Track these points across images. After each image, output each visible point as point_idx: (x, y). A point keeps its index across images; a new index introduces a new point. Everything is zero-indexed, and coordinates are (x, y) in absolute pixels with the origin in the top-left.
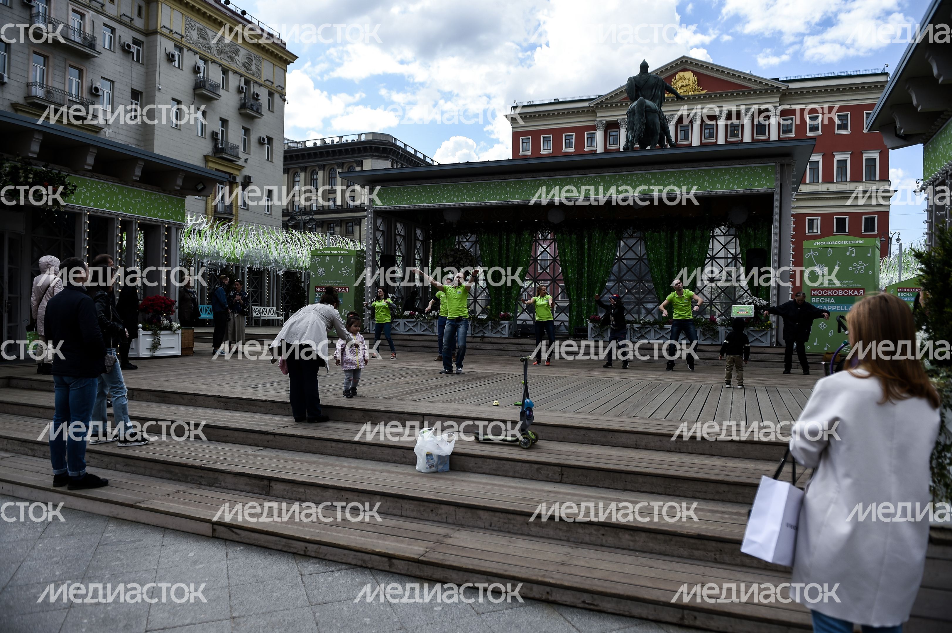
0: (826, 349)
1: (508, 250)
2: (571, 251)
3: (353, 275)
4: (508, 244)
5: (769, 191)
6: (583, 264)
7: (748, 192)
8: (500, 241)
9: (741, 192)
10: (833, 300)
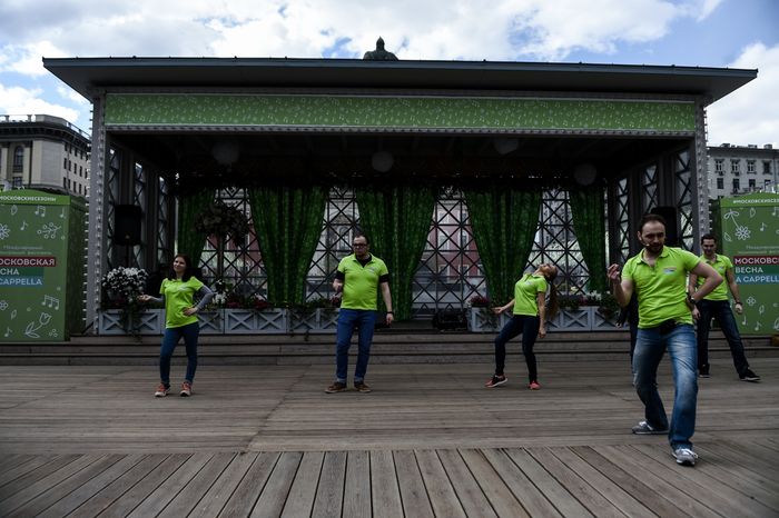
0: (757, 329)
1: (291, 210)
2: (377, 214)
3: (63, 238)
4: (291, 204)
5: (690, 134)
6: (392, 231)
7: (667, 134)
8: (280, 200)
9: (658, 134)
10: (760, 270)
